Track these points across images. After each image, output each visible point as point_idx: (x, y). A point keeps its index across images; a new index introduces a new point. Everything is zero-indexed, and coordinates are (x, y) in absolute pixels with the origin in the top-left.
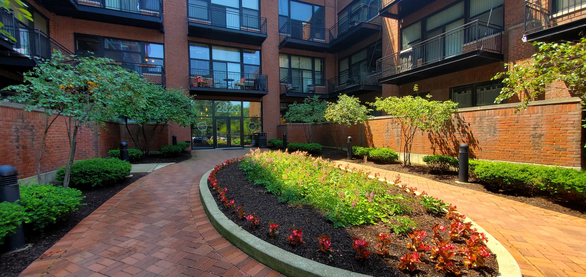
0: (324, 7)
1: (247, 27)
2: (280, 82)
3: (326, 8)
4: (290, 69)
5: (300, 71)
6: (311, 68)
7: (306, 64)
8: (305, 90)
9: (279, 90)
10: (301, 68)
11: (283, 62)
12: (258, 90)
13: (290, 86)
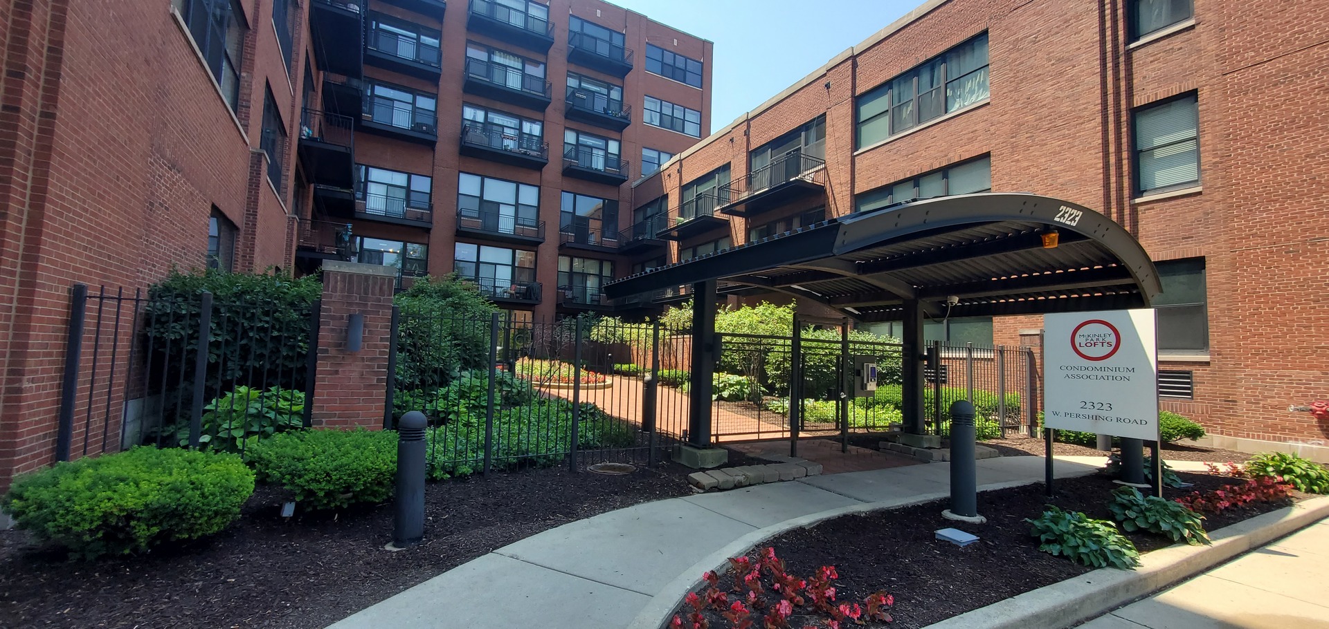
0: (618, 202)
1: (524, 225)
2: (558, 288)
3: (620, 203)
4: (571, 274)
5: (584, 276)
6: (597, 273)
7: (591, 267)
8: (588, 301)
9: (555, 298)
10: (585, 272)
11: (564, 265)
12: (530, 299)
13: (569, 294)
